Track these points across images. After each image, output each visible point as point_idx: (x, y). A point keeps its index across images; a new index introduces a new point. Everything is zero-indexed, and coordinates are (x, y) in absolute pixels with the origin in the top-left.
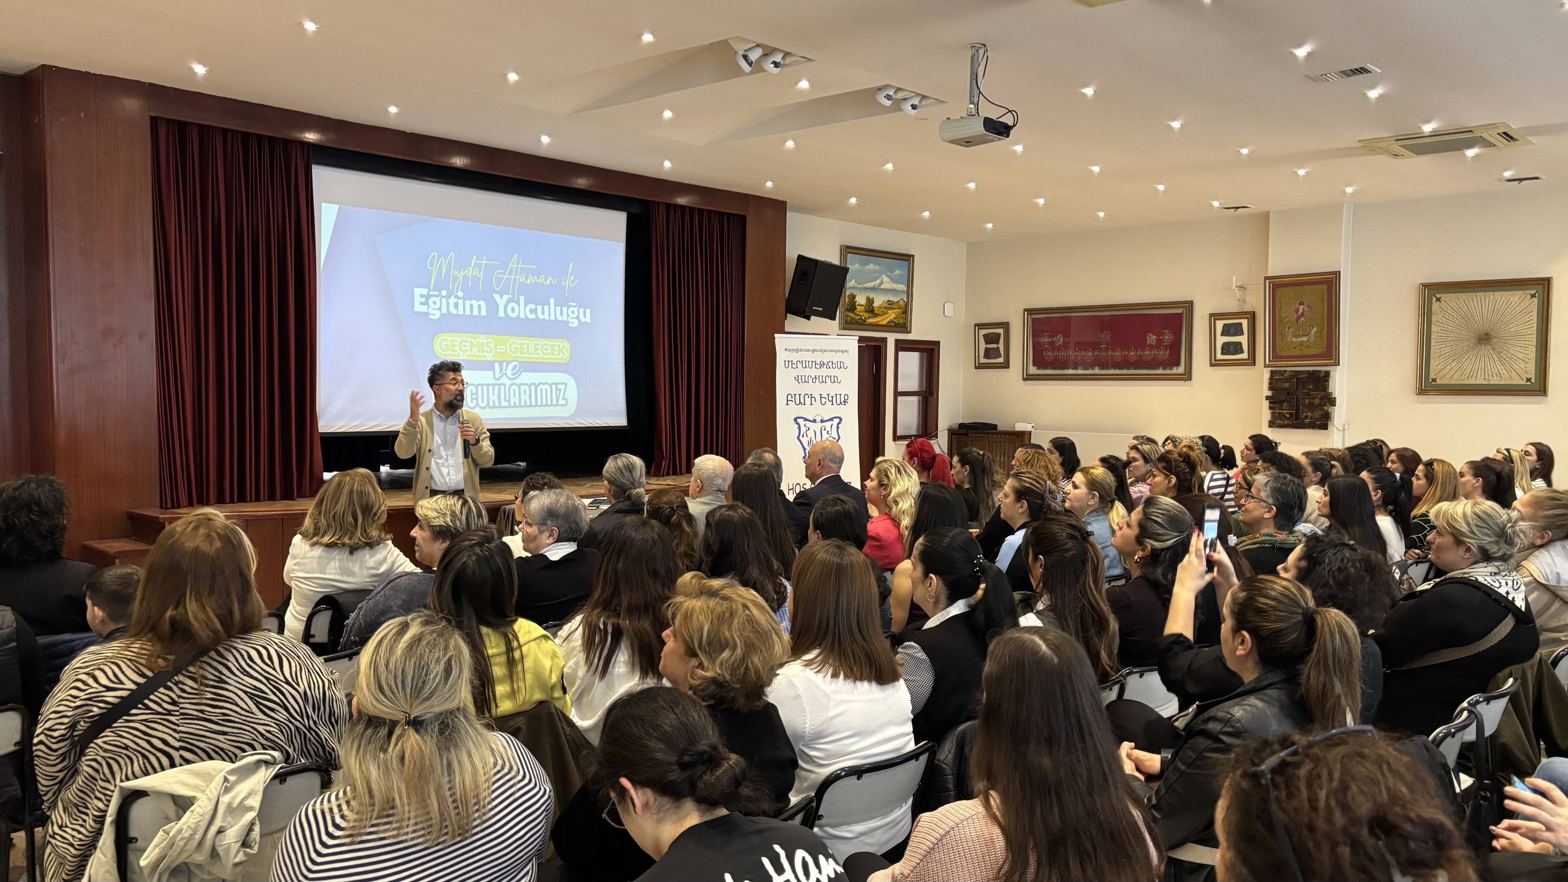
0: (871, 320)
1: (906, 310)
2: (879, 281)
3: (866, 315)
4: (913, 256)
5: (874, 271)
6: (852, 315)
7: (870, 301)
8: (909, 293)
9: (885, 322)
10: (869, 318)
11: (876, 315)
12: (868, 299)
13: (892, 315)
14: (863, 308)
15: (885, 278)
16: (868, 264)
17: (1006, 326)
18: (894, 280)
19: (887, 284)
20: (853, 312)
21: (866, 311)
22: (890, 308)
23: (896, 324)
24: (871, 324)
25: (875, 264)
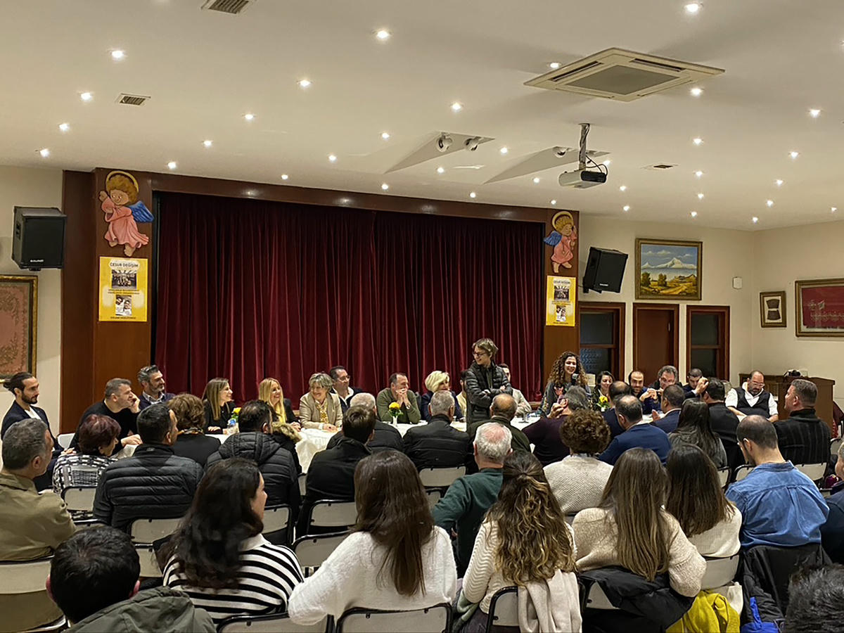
0: (664, 292)
1: (697, 283)
2: (671, 262)
3: (660, 288)
4: (702, 243)
5: (668, 256)
6: (647, 288)
7: (663, 278)
8: (699, 270)
9: (677, 293)
10: (662, 290)
11: (669, 288)
12: (661, 276)
13: (683, 287)
14: (657, 283)
15: (676, 260)
16: (661, 250)
17: (783, 294)
18: (684, 261)
19: (678, 263)
20: (647, 286)
21: (659, 285)
22: (681, 282)
23: (687, 294)
24: (664, 295)
25: (666, 250)
